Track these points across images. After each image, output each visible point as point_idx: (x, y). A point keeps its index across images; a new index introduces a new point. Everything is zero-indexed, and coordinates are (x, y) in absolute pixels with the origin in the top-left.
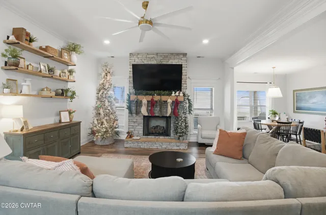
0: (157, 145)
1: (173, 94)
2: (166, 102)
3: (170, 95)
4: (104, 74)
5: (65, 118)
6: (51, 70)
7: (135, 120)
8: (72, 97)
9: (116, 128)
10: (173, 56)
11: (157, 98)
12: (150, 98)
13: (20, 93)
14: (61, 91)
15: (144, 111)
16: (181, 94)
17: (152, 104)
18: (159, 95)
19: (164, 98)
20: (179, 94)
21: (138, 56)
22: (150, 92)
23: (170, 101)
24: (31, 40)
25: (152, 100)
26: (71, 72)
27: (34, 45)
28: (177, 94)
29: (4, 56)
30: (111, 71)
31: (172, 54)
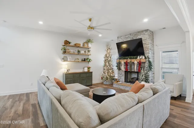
0: (128, 88)
1: (138, 58)
2: (133, 63)
3: (136, 58)
4: (107, 50)
5: (86, 70)
6: (79, 52)
7: (121, 73)
8: (89, 61)
9: (113, 77)
10: (139, 33)
11: (129, 60)
12: (125, 61)
13: (67, 61)
14: (84, 59)
15: (123, 68)
16: (143, 58)
17: (126, 64)
18: (130, 58)
19: (133, 60)
20: (142, 57)
21: (121, 38)
22: (126, 57)
23: (136, 62)
24: (70, 43)
25: (127, 62)
26: (89, 51)
27: (71, 44)
28: (141, 57)
29: (62, 50)
30: (110, 48)
31: (139, 32)
